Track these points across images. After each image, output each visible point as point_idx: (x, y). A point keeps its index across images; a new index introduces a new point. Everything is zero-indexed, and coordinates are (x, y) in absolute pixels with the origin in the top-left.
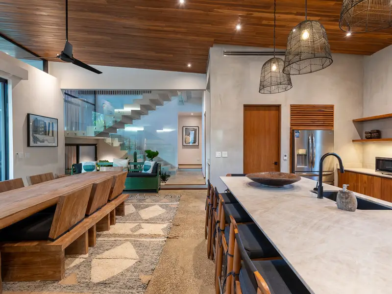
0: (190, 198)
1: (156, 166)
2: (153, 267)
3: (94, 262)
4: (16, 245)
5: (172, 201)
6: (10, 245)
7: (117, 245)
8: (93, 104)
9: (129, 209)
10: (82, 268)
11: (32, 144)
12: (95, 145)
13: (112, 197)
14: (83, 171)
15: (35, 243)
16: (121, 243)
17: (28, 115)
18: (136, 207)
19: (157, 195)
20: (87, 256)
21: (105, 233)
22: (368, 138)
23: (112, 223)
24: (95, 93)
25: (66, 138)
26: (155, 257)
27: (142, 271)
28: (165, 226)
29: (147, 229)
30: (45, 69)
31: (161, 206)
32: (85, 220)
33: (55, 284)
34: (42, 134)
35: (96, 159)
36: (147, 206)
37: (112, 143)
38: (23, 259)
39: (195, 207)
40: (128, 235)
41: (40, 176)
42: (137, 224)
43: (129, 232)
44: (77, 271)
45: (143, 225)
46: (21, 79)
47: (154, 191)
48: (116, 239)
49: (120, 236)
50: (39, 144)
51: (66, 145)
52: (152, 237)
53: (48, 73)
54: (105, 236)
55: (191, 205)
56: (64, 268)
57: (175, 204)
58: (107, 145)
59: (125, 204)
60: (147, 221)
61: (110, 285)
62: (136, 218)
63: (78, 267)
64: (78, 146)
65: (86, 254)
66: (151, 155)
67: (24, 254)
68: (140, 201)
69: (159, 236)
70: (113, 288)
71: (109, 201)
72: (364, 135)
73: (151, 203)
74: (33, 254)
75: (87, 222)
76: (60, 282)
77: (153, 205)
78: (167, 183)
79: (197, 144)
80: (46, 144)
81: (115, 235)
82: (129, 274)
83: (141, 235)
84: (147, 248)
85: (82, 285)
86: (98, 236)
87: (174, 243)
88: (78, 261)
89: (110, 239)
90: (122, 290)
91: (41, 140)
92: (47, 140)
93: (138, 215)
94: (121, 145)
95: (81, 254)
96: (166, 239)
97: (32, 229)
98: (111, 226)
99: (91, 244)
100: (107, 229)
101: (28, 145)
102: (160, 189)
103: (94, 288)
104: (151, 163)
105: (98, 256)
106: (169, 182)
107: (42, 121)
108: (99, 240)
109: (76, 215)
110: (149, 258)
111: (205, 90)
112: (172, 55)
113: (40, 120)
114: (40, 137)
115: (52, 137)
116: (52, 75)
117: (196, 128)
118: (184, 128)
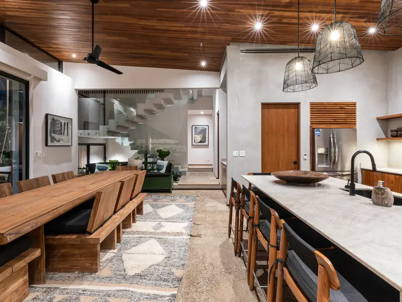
0: (205, 198)
1: (170, 166)
2: (182, 262)
3: (124, 257)
4: (57, 237)
5: (188, 201)
6: (52, 237)
7: (142, 242)
8: (102, 104)
9: (147, 208)
10: (114, 261)
11: (49, 143)
12: (104, 145)
13: (134, 196)
14: (96, 170)
15: (74, 237)
16: (146, 239)
17: (47, 115)
18: (152, 206)
19: (170, 194)
20: (116, 251)
21: (128, 230)
22: (393, 136)
23: (134, 221)
24: (104, 92)
25: (79, 138)
26: (182, 253)
27: (173, 266)
28: (186, 224)
29: (169, 227)
30: (60, 68)
31: (178, 205)
32: (114, 217)
33: (93, 275)
34: (58, 134)
35: (105, 158)
36: (163, 206)
37: (122, 143)
38: (63, 251)
39: (212, 207)
40: (151, 233)
41: (63, 174)
42: (157, 223)
43: (153, 231)
44: (111, 264)
45: (163, 223)
46: (41, 80)
47: (168, 191)
48: (140, 236)
49: (143, 233)
50: (56, 143)
51: (79, 144)
52: (175, 235)
53: (62, 71)
54: (129, 233)
55: (207, 206)
56: (99, 261)
57: (191, 204)
58: (117, 144)
59: (144, 203)
60: (168, 220)
61: (145, 277)
62: (155, 217)
63: (110, 260)
64: (88, 146)
65: (114, 249)
66: (163, 155)
67: (64, 246)
68: (155, 200)
69: (182, 234)
70: (149, 280)
71: (131, 199)
72: (389, 134)
73: (168, 203)
74: (73, 246)
75: (115, 219)
76: (97, 274)
77: (168, 205)
78: (180, 183)
79: (206, 143)
80: (61, 143)
81: (138, 232)
82: (161, 268)
83: (164, 233)
84: (173, 245)
85: (119, 277)
86: (123, 233)
87: (197, 241)
88: (110, 254)
89: (134, 236)
90: (157, 282)
91: (57, 139)
92: (62, 140)
93: (157, 214)
94: (131, 145)
95: (110, 249)
96: (189, 237)
97: (71, 223)
98: (133, 224)
99: (119, 241)
100: (130, 227)
101: (46, 145)
102: (173, 189)
103: (131, 279)
104: (165, 163)
105: (126, 251)
106: (181, 181)
107: (58, 121)
108: (124, 237)
109: (108, 211)
110: (177, 255)
111: (218, 88)
112: (187, 54)
113: (56, 120)
114: (57, 136)
115: (67, 137)
116: (66, 74)
117: (205, 127)
118: (194, 127)
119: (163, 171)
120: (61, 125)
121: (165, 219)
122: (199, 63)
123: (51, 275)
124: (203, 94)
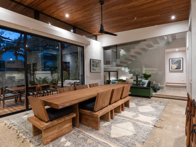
0: (174, 105)
1: (149, 83)
2: (144, 140)
3: (113, 127)
4: (83, 110)
5: (160, 105)
6: (82, 110)
7: (124, 122)
8: (116, 52)
9: (132, 105)
10: (107, 128)
11: (92, 71)
12: (117, 71)
13: (123, 97)
14: (111, 83)
15: (89, 112)
16: (127, 121)
17: (91, 59)
18: (136, 104)
19: (150, 99)
20: (110, 123)
21: (119, 114)
23: (123, 110)
25: (104, 69)
26: (145, 135)
27: (137, 140)
28: (154, 118)
29: (142, 118)
30: (96, 39)
31: (152, 106)
32: (109, 106)
33: (96, 131)
35: (117, 78)
36: (143, 105)
37: (125, 71)
38: (86, 117)
39: (178, 111)
40: (130, 119)
41: (93, 84)
42: (136, 114)
43: (131, 117)
44: (105, 129)
45: (139, 115)
46: (88, 45)
47: (149, 97)
48: (124, 118)
49: (126, 117)
50: (94, 71)
51: (104, 71)
52: (144, 123)
53: (97, 40)
54: (119, 116)
55: (175, 110)
56: (99, 126)
57: (162, 107)
58: (122, 71)
59: (130, 101)
60: (142, 113)
61: (119, 141)
62: (135, 110)
63: (106, 127)
64: (109, 72)
65: (109, 122)
66: (146, 77)
67: (86, 115)
68: (139, 101)
69: (149, 123)
70: (121, 143)
71: (121, 99)
73: (146, 104)
74: (89, 116)
76: (98, 131)
77: (146, 105)
78: (157, 93)
81: (124, 117)
82: (129, 139)
83: (138, 121)
84: (141, 128)
85: (106, 136)
86: (115, 115)
87: (158, 130)
88: (106, 124)
89: (121, 118)
90: (124, 146)
91: (95, 69)
92: (97, 70)
93: (137, 109)
94: (129, 71)
95: (107, 121)
96: (153, 127)
97: (89, 105)
98: (122, 112)
99: (112, 118)
100: (120, 113)
101: (91, 72)
102: (152, 97)
103: (112, 139)
104: (147, 81)
105: (115, 125)
106: (159, 93)
108: (116, 117)
109: (105, 103)
110: (142, 135)
111: (188, 31)
112: (159, 15)
113: (95, 61)
114: (95, 68)
115: (99, 68)
116: (99, 41)
117: (180, 59)
118: (171, 60)
119: (145, 86)
120: (96, 63)
121: (141, 113)
122: (170, 17)
123: (82, 125)
124: (177, 37)
